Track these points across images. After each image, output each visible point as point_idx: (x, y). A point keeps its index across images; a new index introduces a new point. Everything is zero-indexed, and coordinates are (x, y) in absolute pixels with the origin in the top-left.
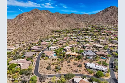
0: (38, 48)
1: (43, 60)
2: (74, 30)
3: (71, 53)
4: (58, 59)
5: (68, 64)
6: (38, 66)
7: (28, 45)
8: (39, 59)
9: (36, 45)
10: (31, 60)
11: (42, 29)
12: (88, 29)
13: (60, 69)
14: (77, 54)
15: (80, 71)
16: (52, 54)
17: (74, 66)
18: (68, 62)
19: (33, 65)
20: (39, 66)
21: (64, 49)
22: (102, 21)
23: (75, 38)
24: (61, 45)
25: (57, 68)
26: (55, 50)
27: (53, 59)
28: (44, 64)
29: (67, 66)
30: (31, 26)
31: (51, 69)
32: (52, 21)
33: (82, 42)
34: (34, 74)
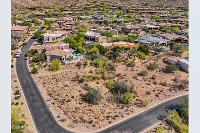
21: (86, 38)
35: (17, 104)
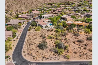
1: (32, 31)
4: (55, 29)
5: (75, 38)
6: (24, 41)
8: (26, 29)
13: (66, 48)
14: (85, 24)
19: (15, 39)
20: (26, 40)
21: (62, 18)
23: (71, 8)
25: (58, 46)
27: (49, 30)
28: (35, 37)
29: (77, 43)
31: (47, 47)
33: (81, 11)
34: (12, 59)
35: (15, 41)
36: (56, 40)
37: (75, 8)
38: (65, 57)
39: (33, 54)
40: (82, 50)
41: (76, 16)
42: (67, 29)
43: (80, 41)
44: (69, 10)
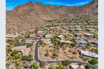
0: (35, 36)
2: (65, 20)
3: (65, 41)
5: (63, 51)
6: (37, 53)
7: (26, 33)
9: (33, 33)
10: (31, 47)
11: (37, 19)
12: (77, 19)
13: (57, 56)
14: (71, 42)
15: (75, 58)
16: (48, 42)
17: (69, 53)
18: (63, 49)
21: (58, 38)
22: (89, 12)
24: (55, 33)
25: (54, 55)
26: (51, 38)
27: (50, 47)
28: (42, 51)
29: (63, 53)
30: (28, 16)
31: (49, 56)
32: (45, 12)
33: (73, 31)
34: (35, 60)
35: (33, 53)
36: (53, 52)
37: (70, 28)
38: (56, 59)
39: (43, 58)
40: (65, 56)
41: (68, 36)
42: (60, 46)
43: (65, 53)
44: (66, 29)
